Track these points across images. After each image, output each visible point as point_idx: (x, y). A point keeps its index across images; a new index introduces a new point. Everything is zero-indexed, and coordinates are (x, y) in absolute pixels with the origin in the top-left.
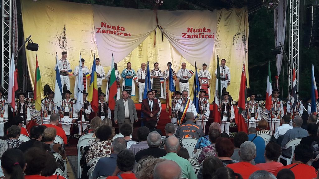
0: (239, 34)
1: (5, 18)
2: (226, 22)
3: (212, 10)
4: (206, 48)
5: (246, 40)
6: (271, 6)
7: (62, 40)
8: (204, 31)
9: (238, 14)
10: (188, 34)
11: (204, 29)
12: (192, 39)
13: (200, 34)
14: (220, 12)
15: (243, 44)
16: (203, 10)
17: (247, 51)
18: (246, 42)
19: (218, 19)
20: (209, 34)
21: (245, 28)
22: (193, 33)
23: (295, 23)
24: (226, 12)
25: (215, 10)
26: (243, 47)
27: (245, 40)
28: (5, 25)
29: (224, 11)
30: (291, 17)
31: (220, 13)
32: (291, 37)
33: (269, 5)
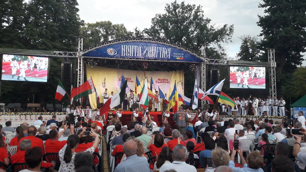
0: (180, 81)
1: (79, 75)
2: (174, 76)
3: (168, 71)
4: (166, 87)
6: (193, 70)
7: (104, 84)
8: (165, 80)
9: (179, 73)
10: (158, 81)
11: (165, 79)
12: (160, 84)
13: (163, 82)
14: (172, 72)
16: (165, 71)
19: (171, 75)
20: (167, 81)
21: (182, 79)
22: (160, 81)
23: (204, 77)
25: (170, 71)
26: (182, 87)
27: (182, 84)
28: (79, 78)
29: (174, 72)
30: (202, 75)
32: (202, 83)
33: (193, 69)
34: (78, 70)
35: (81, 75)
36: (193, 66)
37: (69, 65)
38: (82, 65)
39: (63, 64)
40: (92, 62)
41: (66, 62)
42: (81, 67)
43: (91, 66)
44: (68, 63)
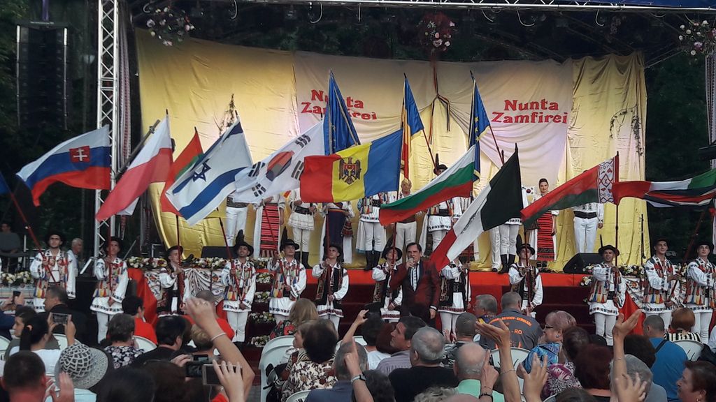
0: (625, 113)
1: (105, 84)
2: (595, 85)
3: (561, 61)
4: (549, 146)
5: (640, 127)
6: (698, 51)
8: (543, 108)
9: (622, 69)
10: (506, 114)
11: (544, 102)
12: (514, 126)
13: (534, 115)
14: (580, 64)
15: (635, 135)
16: (542, 60)
17: (643, 151)
18: (640, 130)
19: (575, 81)
20: (553, 113)
21: (638, 101)
22: (517, 112)
24: (595, 63)
25: (569, 61)
26: (634, 142)
27: (637, 127)
28: (104, 99)
29: (590, 63)
31: (580, 66)
33: (694, 48)
34: (100, 61)
35: (111, 84)
36: (695, 29)
37: (54, 34)
38: (115, 37)
39: (26, 32)
40: (166, 16)
41: (41, 20)
42: (115, 44)
43: (165, 38)
44: (47, 23)
